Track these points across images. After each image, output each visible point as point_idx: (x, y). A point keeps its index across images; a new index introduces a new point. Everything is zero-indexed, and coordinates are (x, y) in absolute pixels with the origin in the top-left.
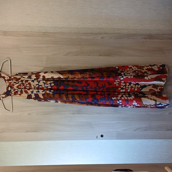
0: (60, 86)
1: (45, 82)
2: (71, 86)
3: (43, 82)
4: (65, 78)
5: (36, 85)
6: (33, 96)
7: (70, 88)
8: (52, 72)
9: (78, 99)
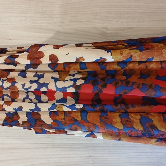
0: (104, 86)
1: (56, 75)
2: (138, 87)
3: (52, 78)
4: (119, 63)
5: (32, 82)
6: (23, 118)
7: (136, 93)
8: (79, 45)
9: (162, 127)
